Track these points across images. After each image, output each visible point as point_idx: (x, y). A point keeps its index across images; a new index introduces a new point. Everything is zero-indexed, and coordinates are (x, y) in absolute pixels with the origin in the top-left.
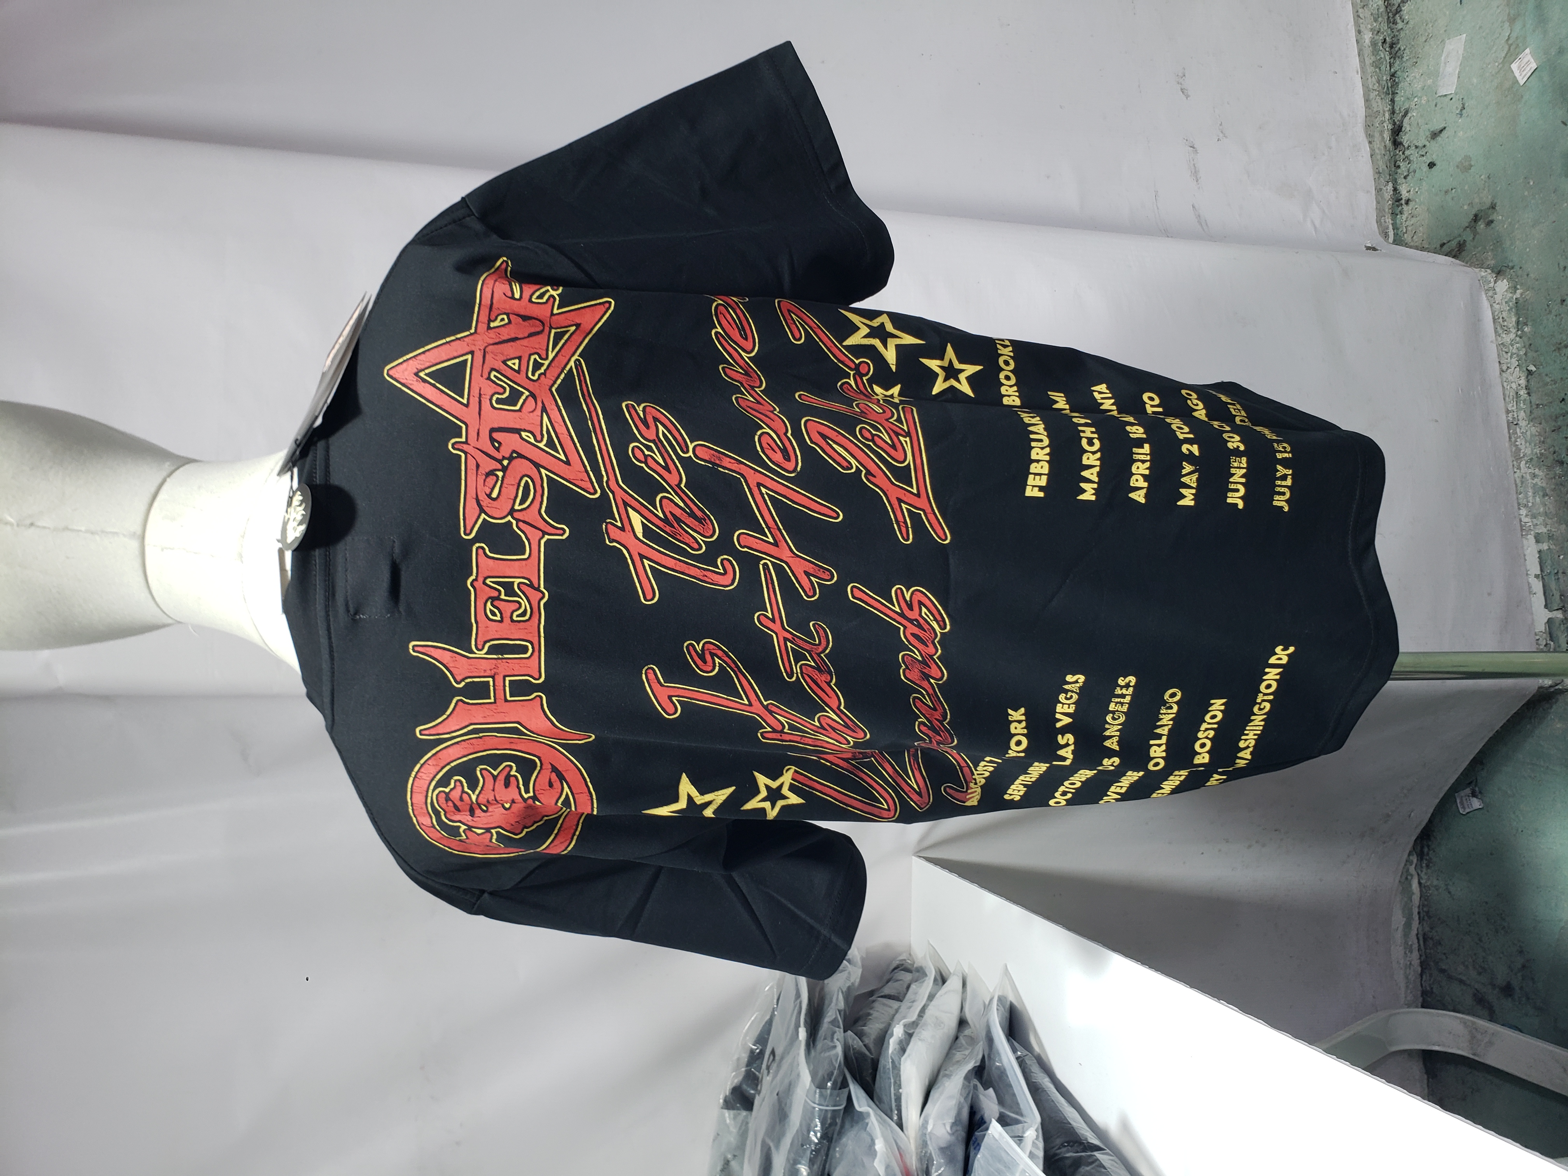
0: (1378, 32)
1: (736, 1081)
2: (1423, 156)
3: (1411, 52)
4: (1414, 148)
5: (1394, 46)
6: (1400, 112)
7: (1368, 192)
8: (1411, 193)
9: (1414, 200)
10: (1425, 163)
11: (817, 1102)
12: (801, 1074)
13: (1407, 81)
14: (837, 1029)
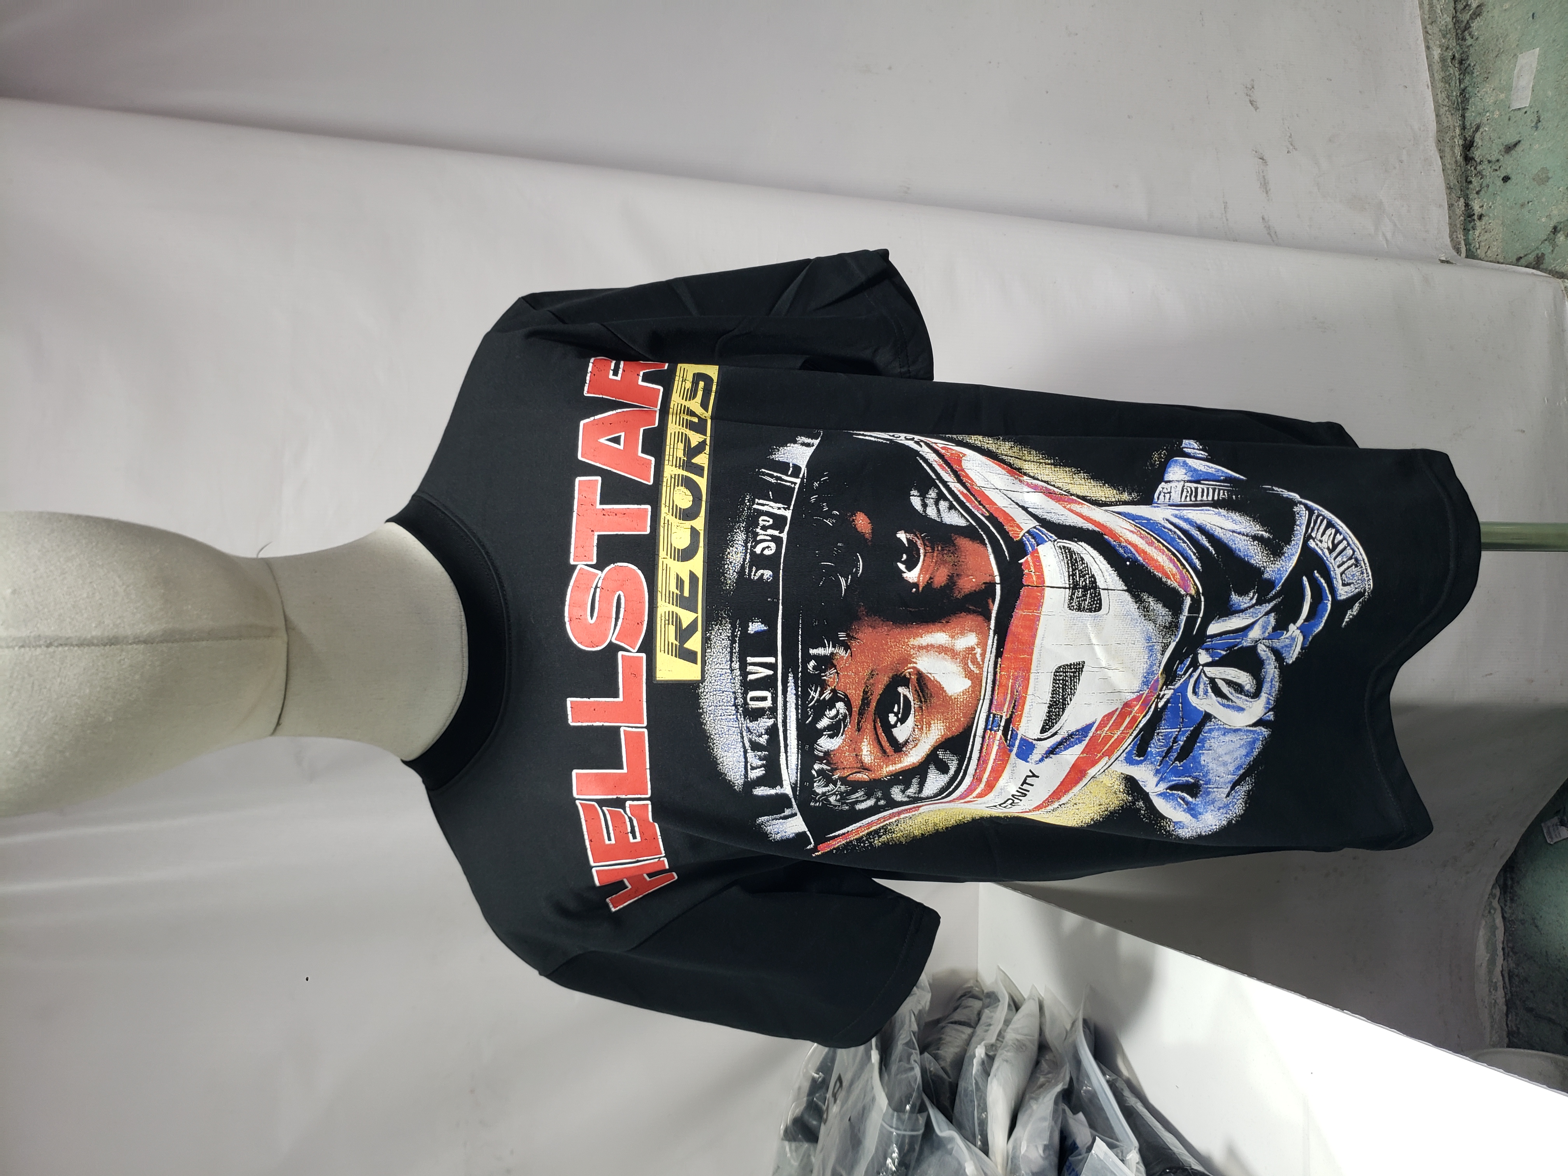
0: (1447, 48)
1: (797, 1111)
2: (1496, 170)
3: (1482, 68)
4: (1487, 162)
5: (1464, 62)
6: (1471, 128)
7: (1440, 206)
8: (1485, 207)
9: (1487, 215)
10: (1499, 177)
11: (894, 1126)
12: (877, 1097)
13: (1478, 96)
14: (913, 1051)
